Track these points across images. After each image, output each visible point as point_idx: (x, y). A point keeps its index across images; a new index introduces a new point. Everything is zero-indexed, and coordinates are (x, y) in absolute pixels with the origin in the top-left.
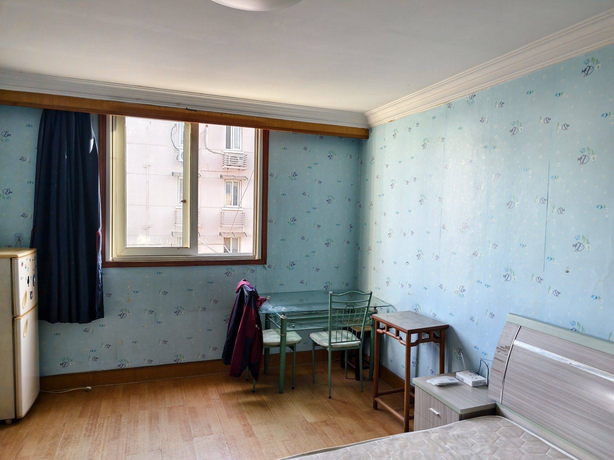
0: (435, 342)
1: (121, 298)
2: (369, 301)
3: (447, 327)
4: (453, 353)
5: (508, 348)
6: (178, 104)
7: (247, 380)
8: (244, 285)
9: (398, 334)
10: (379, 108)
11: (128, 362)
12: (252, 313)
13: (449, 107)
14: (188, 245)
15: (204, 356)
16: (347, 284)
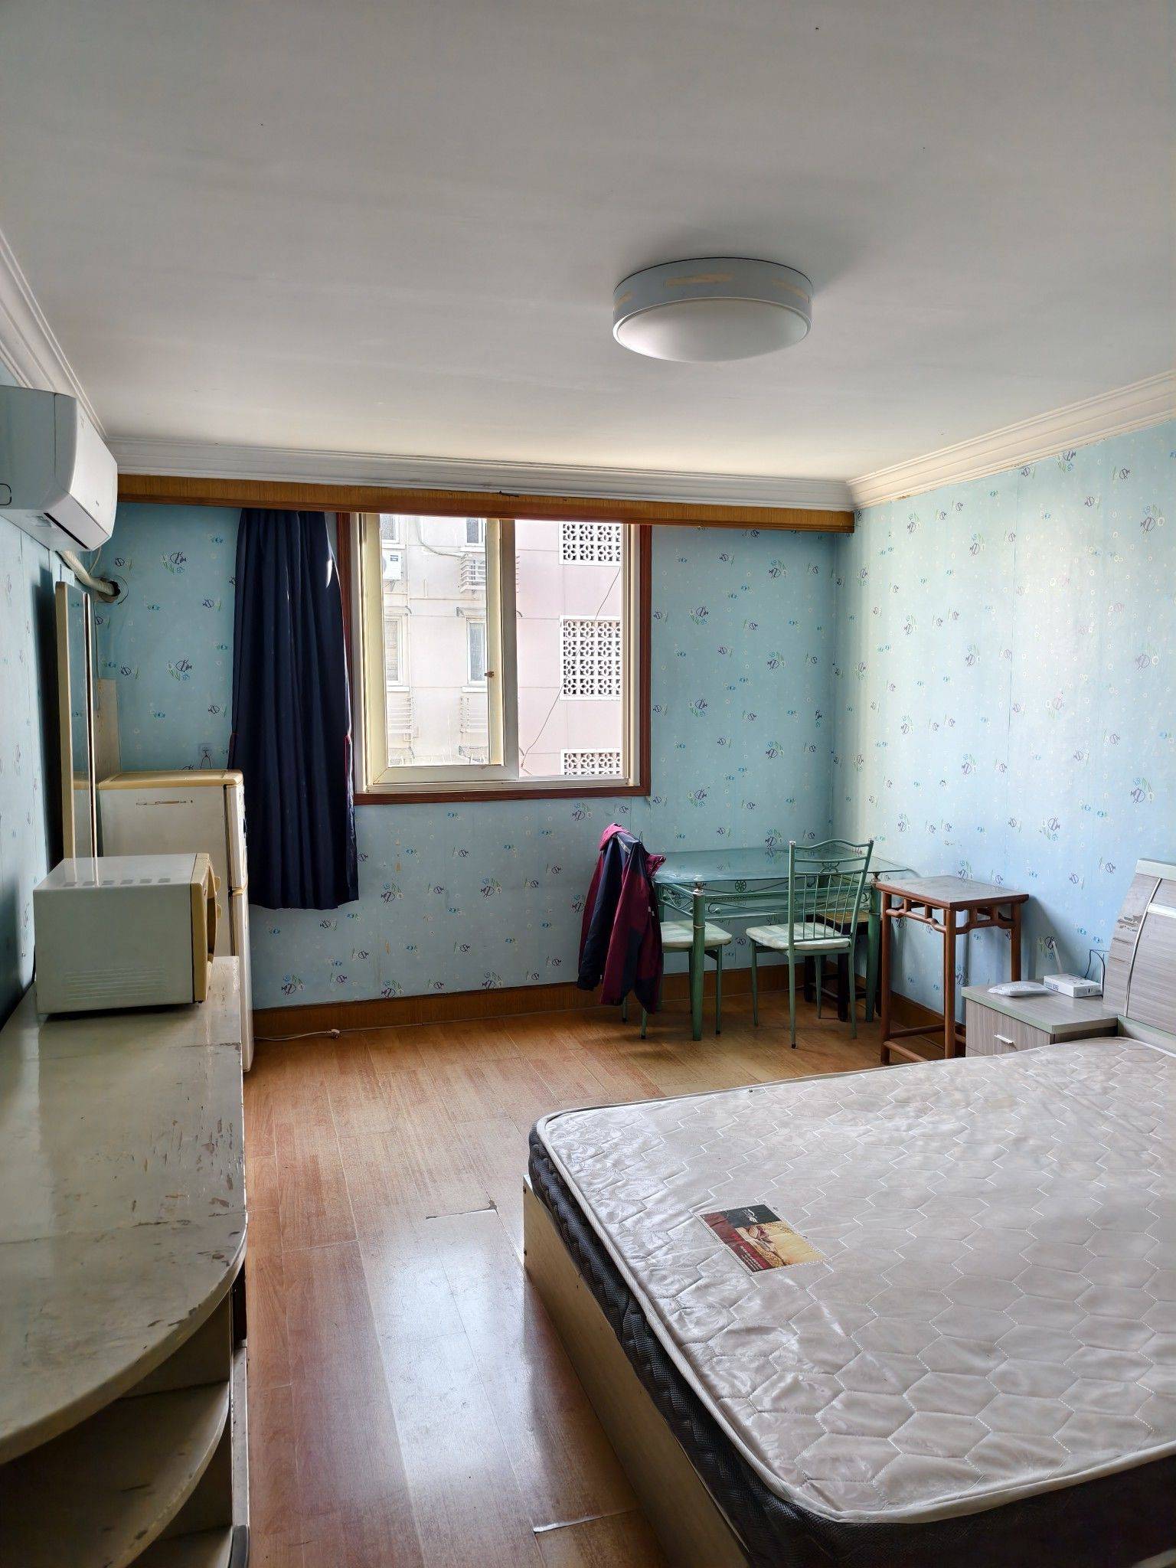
0: (1002, 927)
1: (385, 864)
2: (868, 859)
3: (1024, 899)
4: (1038, 948)
5: (1137, 918)
6: (484, 485)
7: (624, 1020)
8: (619, 834)
9: (929, 914)
10: (878, 472)
11: (399, 987)
12: (640, 884)
13: (1023, 474)
14: (499, 759)
15: (536, 976)
16: (812, 835)
